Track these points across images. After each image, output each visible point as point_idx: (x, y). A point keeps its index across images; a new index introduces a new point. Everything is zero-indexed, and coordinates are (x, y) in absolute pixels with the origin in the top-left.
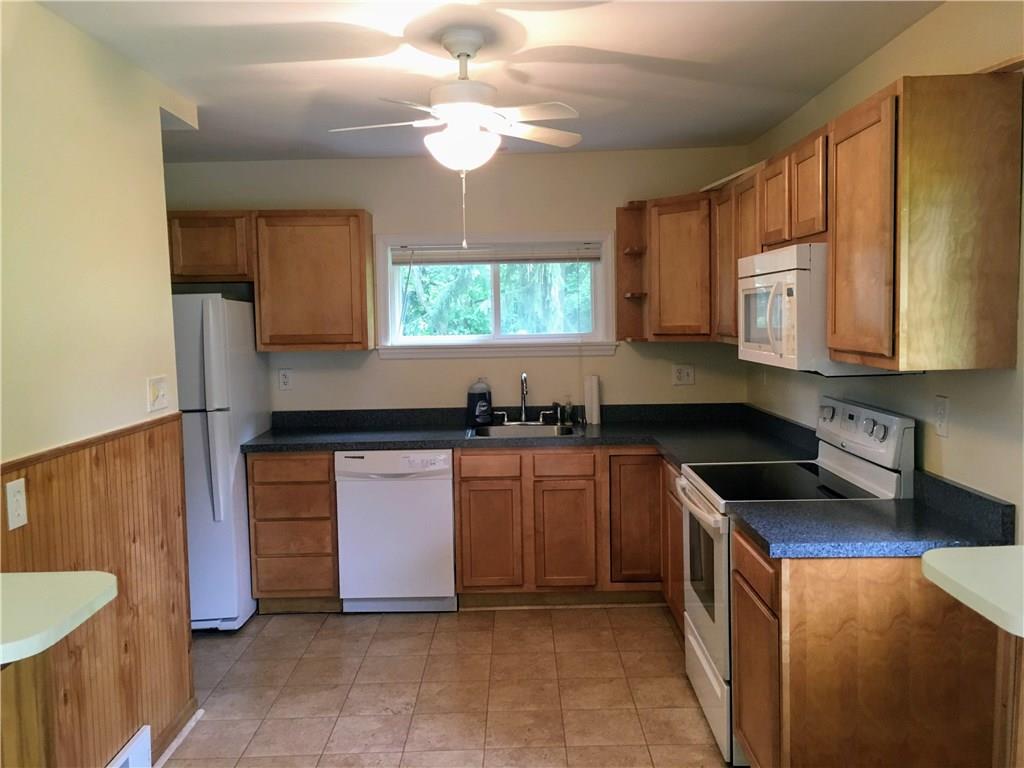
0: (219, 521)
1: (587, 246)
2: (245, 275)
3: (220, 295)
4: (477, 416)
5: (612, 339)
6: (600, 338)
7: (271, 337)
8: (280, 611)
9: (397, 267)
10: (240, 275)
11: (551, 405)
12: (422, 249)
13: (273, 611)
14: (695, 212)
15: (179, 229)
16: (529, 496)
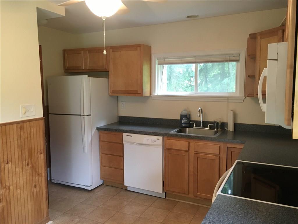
0: (85, 153)
1: (234, 55)
2: (106, 69)
3: (87, 76)
4: (183, 124)
5: (242, 95)
6: (238, 95)
7: (113, 90)
8: (109, 185)
9: (159, 66)
10: (104, 69)
11: (213, 121)
12: (168, 59)
13: (108, 185)
14: (276, 36)
15: (88, 54)
16: (192, 159)
